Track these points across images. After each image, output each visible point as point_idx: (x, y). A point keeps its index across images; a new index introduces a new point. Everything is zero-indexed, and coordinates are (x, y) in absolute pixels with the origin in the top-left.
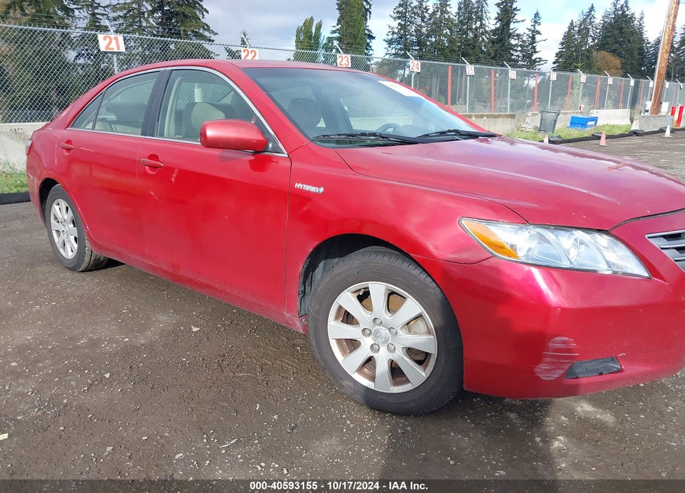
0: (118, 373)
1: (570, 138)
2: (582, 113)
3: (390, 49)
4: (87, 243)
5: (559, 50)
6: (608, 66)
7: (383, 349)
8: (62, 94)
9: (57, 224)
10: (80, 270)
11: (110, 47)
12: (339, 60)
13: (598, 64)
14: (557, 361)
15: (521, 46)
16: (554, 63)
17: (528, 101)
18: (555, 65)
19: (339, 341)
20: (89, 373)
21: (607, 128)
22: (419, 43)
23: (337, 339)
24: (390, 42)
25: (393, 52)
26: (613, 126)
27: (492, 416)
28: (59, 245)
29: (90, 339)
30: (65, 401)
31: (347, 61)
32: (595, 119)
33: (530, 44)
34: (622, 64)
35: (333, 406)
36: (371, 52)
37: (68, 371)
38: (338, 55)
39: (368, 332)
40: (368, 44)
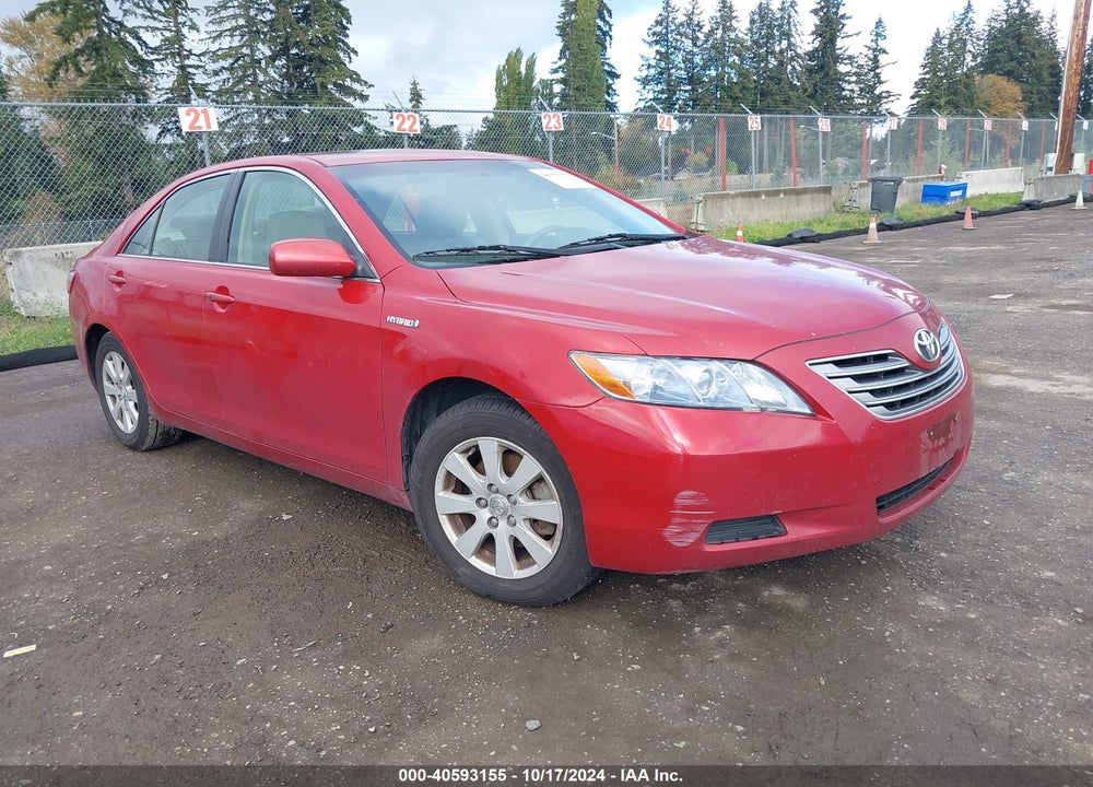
0: (179, 573)
1: (919, 219)
2: (942, 178)
3: (645, 92)
4: (151, 410)
5: (920, 77)
6: (1001, 98)
7: (503, 523)
8: (141, 191)
9: (111, 386)
10: (143, 448)
11: (197, 124)
12: (544, 122)
13: (985, 96)
14: (688, 521)
15: (856, 74)
16: (912, 98)
17: (873, 162)
18: (915, 101)
19: (452, 517)
20: (141, 575)
21: (985, 200)
22: (691, 80)
23: (448, 515)
24: (645, 81)
25: (651, 96)
26: (996, 196)
27: (647, 605)
28: (115, 415)
29: (150, 535)
30: (109, 607)
31: (558, 121)
32: (963, 187)
33: (871, 70)
34: (1023, 92)
35: (446, 601)
36: (615, 99)
37: (115, 573)
38: (543, 114)
39: (483, 502)
40: (609, 87)
